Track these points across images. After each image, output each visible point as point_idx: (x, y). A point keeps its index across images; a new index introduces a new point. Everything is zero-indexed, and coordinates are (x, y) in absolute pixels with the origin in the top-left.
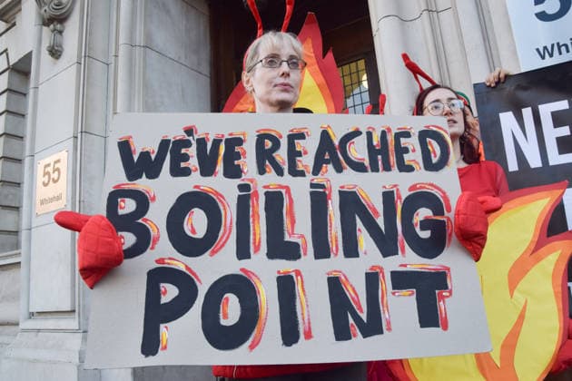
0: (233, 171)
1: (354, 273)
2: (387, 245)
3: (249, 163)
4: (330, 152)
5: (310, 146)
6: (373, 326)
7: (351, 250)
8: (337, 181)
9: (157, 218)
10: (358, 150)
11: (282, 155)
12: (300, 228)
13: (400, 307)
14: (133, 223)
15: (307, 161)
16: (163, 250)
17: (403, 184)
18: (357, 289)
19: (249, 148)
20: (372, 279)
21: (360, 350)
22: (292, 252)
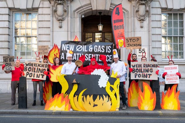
0: (32, 66)
1: (38, 74)
2: (41, 72)
3: (33, 65)
4: (39, 65)
5: (38, 65)
6: (39, 77)
7: (39, 72)
8: (39, 67)
9: (27, 69)
10: (41, 65)
11: (36, 65)
12: (36, 71)
13: (41, 76)
14: (26, 69)
15: (37, 66)
16: (28, 71)
17: (43, 68)
18: (38, 75)
19: (34, 64)
20: (40, 74)
21: (38, 78)
22: (35, 72)
